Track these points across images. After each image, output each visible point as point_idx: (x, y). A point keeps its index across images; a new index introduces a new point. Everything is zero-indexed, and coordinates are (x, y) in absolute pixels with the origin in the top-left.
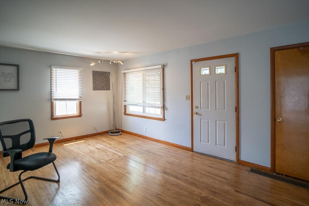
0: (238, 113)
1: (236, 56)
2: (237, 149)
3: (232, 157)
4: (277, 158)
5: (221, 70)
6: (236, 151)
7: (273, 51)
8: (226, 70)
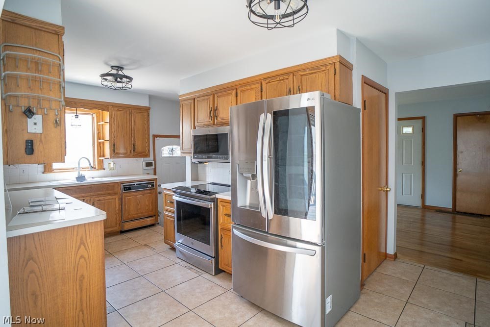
0: (424, 166)
1: (423, 119)
2: (423, 196)
3: (418, 203)
4: (457, 201)
5: (408, 130)
6: (422, 198)
7: (456, 116)
8: (413, 130)
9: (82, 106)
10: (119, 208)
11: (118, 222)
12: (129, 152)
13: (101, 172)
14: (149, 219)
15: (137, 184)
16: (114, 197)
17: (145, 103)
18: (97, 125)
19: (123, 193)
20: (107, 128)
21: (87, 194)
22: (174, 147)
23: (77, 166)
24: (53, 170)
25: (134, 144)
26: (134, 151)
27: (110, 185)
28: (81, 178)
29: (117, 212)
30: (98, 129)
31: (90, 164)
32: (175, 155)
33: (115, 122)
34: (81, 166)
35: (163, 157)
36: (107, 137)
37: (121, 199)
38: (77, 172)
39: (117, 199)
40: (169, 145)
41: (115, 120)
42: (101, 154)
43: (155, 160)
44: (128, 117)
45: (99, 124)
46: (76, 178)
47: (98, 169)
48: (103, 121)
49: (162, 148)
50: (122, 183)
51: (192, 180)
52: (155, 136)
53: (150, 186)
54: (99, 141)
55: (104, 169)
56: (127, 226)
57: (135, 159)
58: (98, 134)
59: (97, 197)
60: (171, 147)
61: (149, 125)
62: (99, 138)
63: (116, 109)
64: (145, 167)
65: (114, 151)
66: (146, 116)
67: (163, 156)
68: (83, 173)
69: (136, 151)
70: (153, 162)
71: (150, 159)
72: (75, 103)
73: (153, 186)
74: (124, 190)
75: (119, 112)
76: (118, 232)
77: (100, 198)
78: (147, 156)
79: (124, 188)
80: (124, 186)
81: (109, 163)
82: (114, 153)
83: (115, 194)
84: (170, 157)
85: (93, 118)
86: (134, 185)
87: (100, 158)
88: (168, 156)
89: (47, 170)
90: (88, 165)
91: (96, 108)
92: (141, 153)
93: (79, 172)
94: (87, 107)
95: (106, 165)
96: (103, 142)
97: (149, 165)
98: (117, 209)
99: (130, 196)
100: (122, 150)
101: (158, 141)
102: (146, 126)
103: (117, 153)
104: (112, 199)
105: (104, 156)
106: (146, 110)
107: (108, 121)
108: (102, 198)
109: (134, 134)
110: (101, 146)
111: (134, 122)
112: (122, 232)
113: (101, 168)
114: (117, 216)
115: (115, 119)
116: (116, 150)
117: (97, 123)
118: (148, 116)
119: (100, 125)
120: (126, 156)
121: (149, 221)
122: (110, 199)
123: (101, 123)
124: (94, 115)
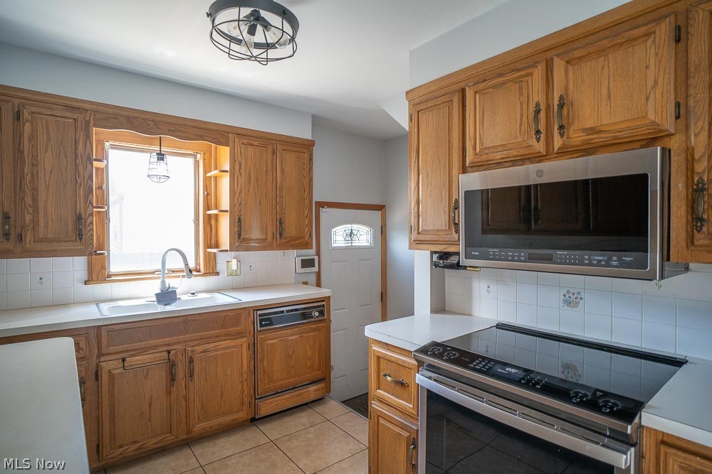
9: (171, 132)
10: (249, 367)
11: (246, 399)
12: (270, 236)
13: (211, 281)
14: (312, 388)
15: (288, 311)
16: (239, 341)
17: (302, 131)
18: (205, 178)
19: (258, 331)
20: (225, 183)
21: (175, 339)
22: (355, 227)
23: (159, 267)
24: (109, 276)
25: (281, 219)
26: (281, 234)
27: (229, 314)
28: (166, 296)
29: (245, 376)
30: (206, 188)
31: (187, 265)
32: (356, 243)
33: (243, 171)
34: (168, 266)
35: (334, 248)
36: (225, 203)
37: (253, 346)
38: (159, 281)
39: (245, 347)
40: (347, 223)
41: (243, 166)
42: (212, 241)
43: (318, 253)
44: (269, 162)
45: (208, 175)
46: (157, 295)
47: (205, 274)
48: (216, 169)
49: (333, 230)
50: (256, 309)
51: (431, 312)
52: (321, 205)
53: (317, 314)
54: (209, 212)
55: (217, 274)
56: (266, 408)
57: (280, 253)
58: (207, 196)
59: (199, 345)
60: (349, 226)
61: (311, 180)
62: (208, 207)
63: (245, 141)
64: (300, 270)
65: (239, 235)
66: (306, 161)
67: (334, 245)
68: (172, 283)
69: (285, 234)
70: (316, 258)
71: (310, 253)
72: (156, 123)
73: (322, 313)
74: (261, 326)
75: (250, 149)
76: (246, 421)
77: (207, 346)
78: (307, 245)
79: (261, 321)
80: (260, 315)
81: (228, 262)
82: (240, 240)
83: (239, 335)
84: (347, 248)
85: (197, 164)
86: (283, 312)
87: (209, 250)
88: (344, 245)
89: (94, 277)
90: (181, 265)
91: (201, 138)
92: (295, 239)
93: (163, 282)
94: (183, 134)
95: (221, 266)
96: (216, 216)
97: (307, 263)
98: (245, 368)
99: (273, 340)
100: (255, 233)
101: (326, 213)
102: (306, 181)
103: (245, 240)
104: (233, 347)
105: (217, 246)
106: (304, 148)
107: (228, 169)
108: (212, 345)
109: (281, 197)
110: (210, 223)
111: (282, 171)
112: (254, 421)
113: (212, 270)
114: (245, 386)
115: (243, 163)
116: (243, 234)
117: (205, 172)
118: (311, 159)
119: (210, 177)
120: (265, 245)
121: (312, 391)
122: (228, 348)
123: (214, 173)
124: (198, 156)
